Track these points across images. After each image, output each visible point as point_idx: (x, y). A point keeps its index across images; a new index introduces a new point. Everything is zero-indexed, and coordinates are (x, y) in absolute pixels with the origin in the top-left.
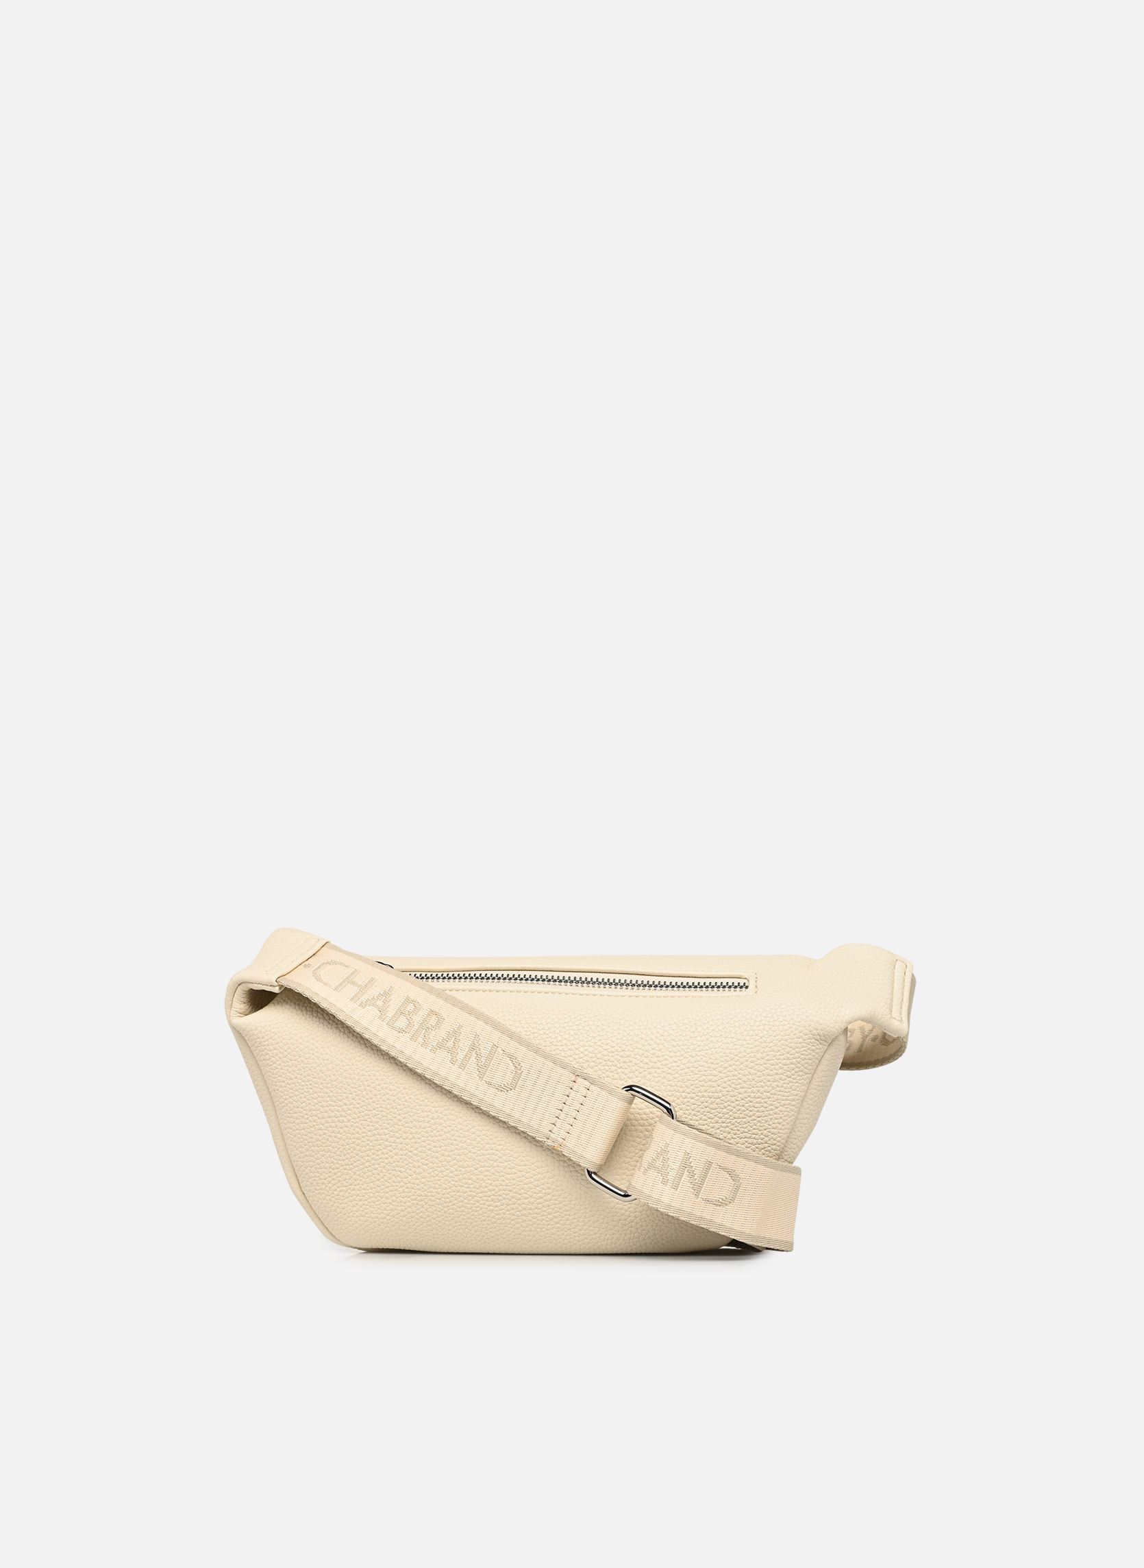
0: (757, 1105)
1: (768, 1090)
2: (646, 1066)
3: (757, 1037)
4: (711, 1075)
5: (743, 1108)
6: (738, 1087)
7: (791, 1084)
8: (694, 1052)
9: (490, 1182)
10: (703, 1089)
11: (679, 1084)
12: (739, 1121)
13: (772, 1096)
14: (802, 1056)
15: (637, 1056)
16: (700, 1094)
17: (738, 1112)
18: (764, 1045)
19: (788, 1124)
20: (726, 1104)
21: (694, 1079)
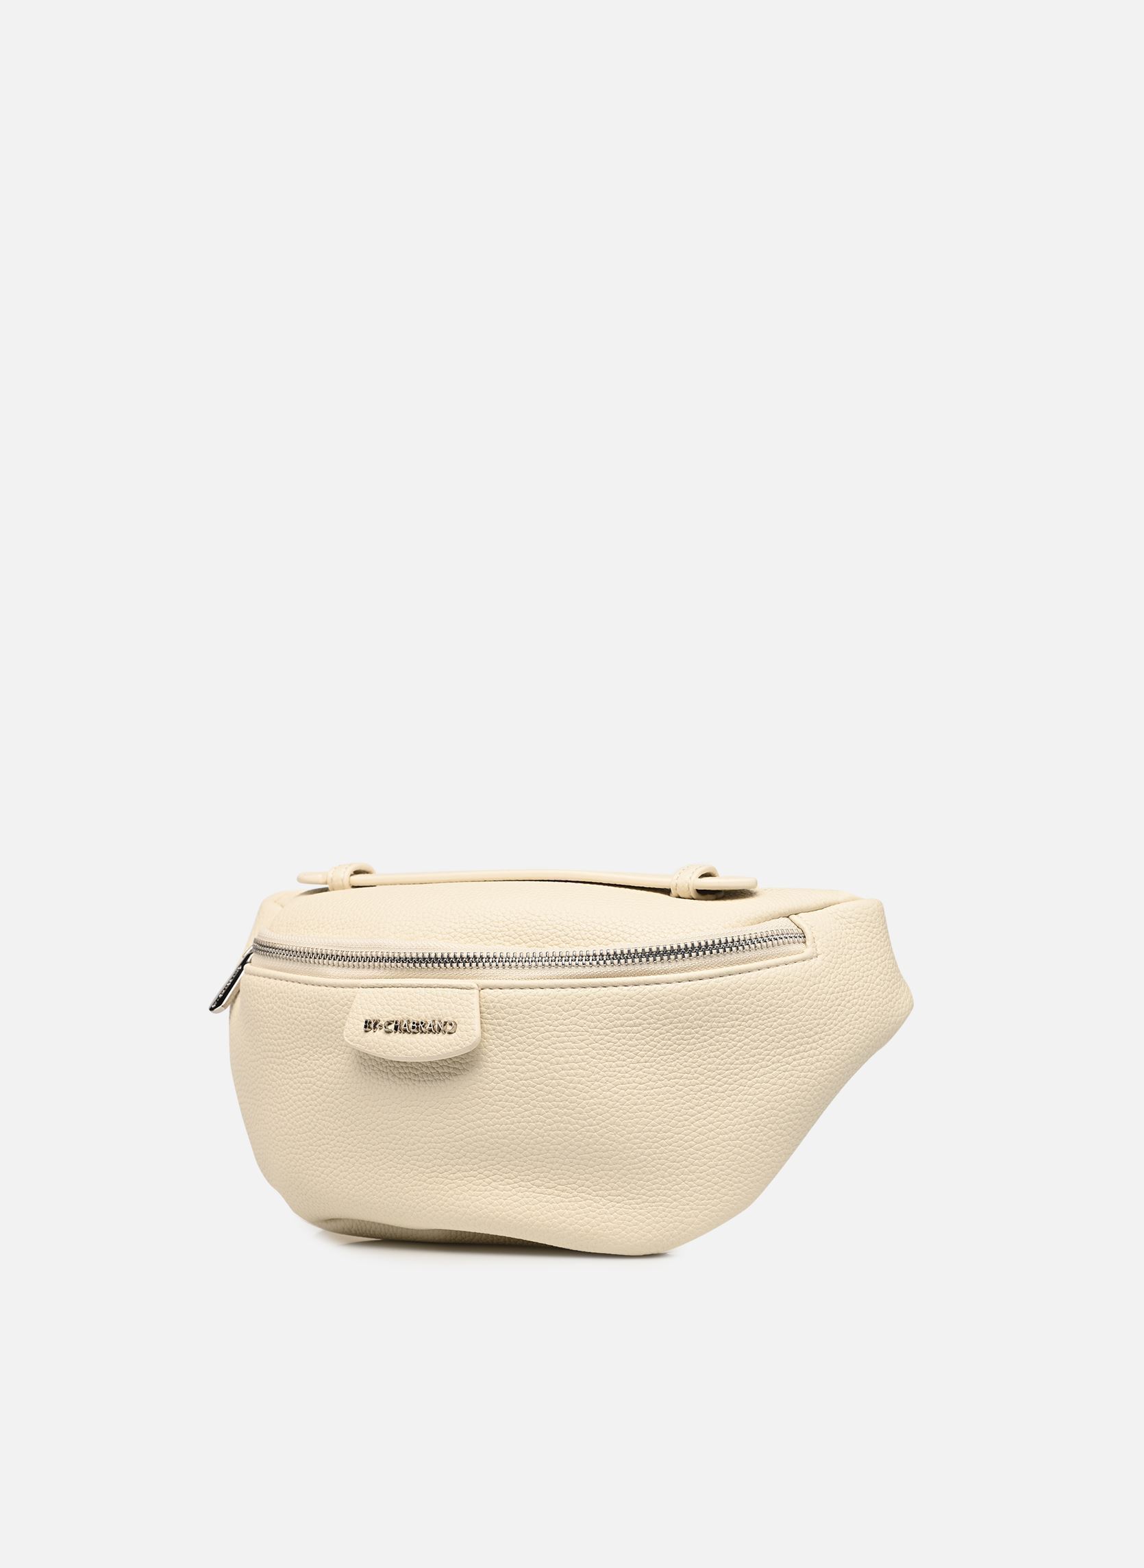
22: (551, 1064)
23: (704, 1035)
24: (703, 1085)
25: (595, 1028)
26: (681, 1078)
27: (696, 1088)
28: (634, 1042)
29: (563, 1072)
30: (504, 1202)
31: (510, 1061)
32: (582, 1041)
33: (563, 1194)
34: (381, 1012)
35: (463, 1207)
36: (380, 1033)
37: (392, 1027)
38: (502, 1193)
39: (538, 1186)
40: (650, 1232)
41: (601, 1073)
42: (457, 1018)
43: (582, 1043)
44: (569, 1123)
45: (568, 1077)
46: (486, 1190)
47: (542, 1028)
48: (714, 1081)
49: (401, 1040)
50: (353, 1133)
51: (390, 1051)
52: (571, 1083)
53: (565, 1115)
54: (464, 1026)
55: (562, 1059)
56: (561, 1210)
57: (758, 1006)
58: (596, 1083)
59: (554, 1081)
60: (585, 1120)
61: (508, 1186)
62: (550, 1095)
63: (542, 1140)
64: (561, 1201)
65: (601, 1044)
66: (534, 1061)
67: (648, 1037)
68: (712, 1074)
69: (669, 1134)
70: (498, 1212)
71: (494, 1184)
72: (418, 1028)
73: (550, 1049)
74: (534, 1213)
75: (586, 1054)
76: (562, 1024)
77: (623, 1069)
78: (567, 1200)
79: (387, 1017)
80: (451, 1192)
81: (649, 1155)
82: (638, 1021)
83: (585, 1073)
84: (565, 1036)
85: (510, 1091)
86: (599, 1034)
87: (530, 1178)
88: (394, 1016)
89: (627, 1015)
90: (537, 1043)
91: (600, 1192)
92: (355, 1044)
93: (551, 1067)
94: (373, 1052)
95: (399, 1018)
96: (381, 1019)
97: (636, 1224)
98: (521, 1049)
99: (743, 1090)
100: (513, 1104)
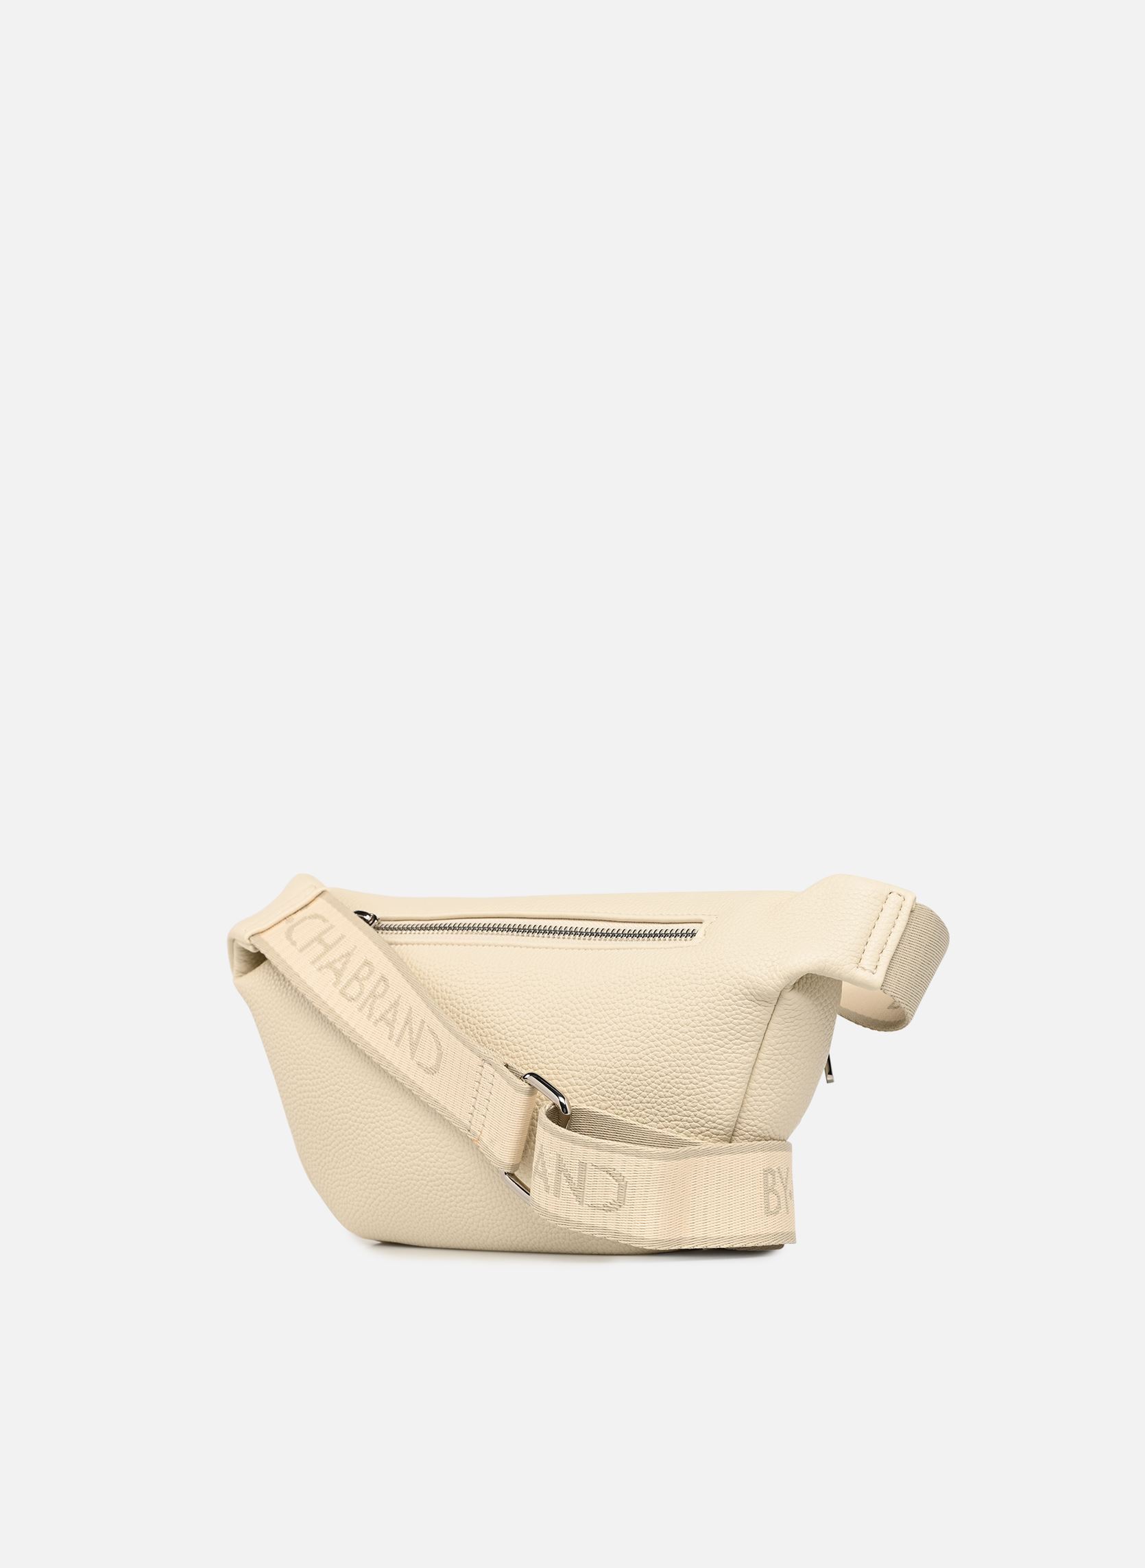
0: (684, 1081)
1: (695, 1063)
2: (572, 1035)
3: (682, 999)
4: (633, 1045)
5: (668, 1085)
6: (662, 1059)
7: (725, 1055)
8: (618, 1018)
9: (436, 1169)
10: (624, 1062)
11: (601, 1056)
12: (665, 1100)
13: (702, 1070)
14: (735, 1021)
15: (565, 1022)
16: (622, 1068)
17: (664, 1090)
18: (689, 1008)
19: (729, 1103)
20: (649, 1080)
21: (616, 1050)
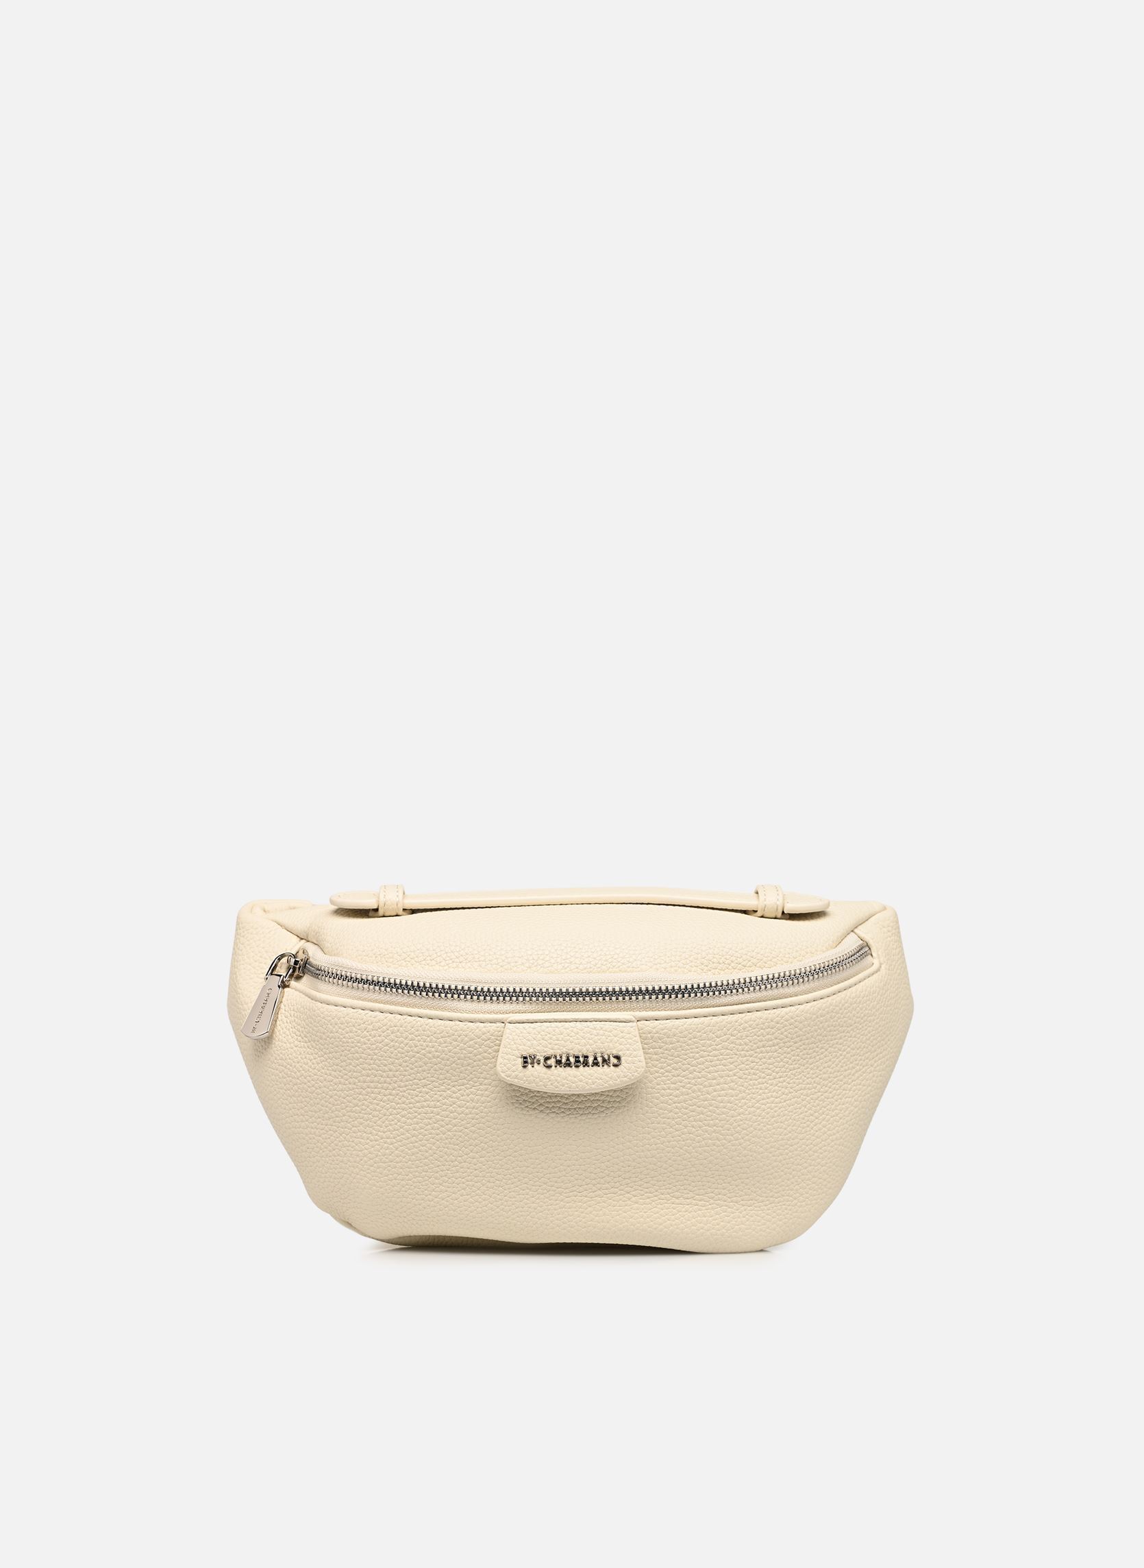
22: (705, 1086)
23: (822, 1048)
24: (820, 1094)
25: (743, 1050)
26: (805, 1089)
27: (815, 1096)
28: (772, 1060)
29: (715, 1093)
30: (645, 1215)
31: (665, 1086)
32: (731, 1064)
33: (700, 1203)
34: (538, 1048)
35: (603, 1222)
36: (540, 1069)
37: (552, 1062)
38: (642, 1206)
39: (677, 1198)
40: (774, 1230)
41: (747, 1091)
42: (621, 1050)
43: (731, 1066)
44: (718, 1139)
45: (720, 1098)
46: (626, 1205)
47: (697, 1055)
48: (827, 1088)
49: (563, 1073)
50: (483, 1159)
51: (552, 1084)
52: (722, 1102)
53: (713, 1132)
54: (630, 1059)
55: (714, 1081)
56: (699, 1218)
57: (857, 1017)
58: (743, 1101)
59: (706, 1102)
60: (732, 1135)
61: (648, 1200)
62: (701, 1116)
63: (689, 1156)
64: (699, 1210)
65: (747, 1065)
66: (689, 1085)
67: (782, 1055)
68: (826, 1082)
69: (796, 1140)
70: (639, 1225)
71: (634, 1199)
72: (581, 1061)
73: (703, 1073)
74: (674, 1223)
75: (735, 1075)
76: (715, 1050)
77: (763, 1086)
78: (704, 1208)
79: (544, 1052)
80: (589, 1209)
81: (780, 1161)
82: (775, 1041)
83: (733, 1092)
84: (718, 1060)
85: (663, 1114)
86: (746, 1056)
87: (670, 1191)
88: (552, 1051)
89: (767, 1037)
90: (692, 1068)
91: (735, 1198)
92: (512, 1080)
93: (704, 1089)
94: (533, 1087)
95: (558, 1053)
96: (538, 1054)
97: (764, 1224)
98: (676, 1075)
99: (846, 1094)
100: (664, 1125)
